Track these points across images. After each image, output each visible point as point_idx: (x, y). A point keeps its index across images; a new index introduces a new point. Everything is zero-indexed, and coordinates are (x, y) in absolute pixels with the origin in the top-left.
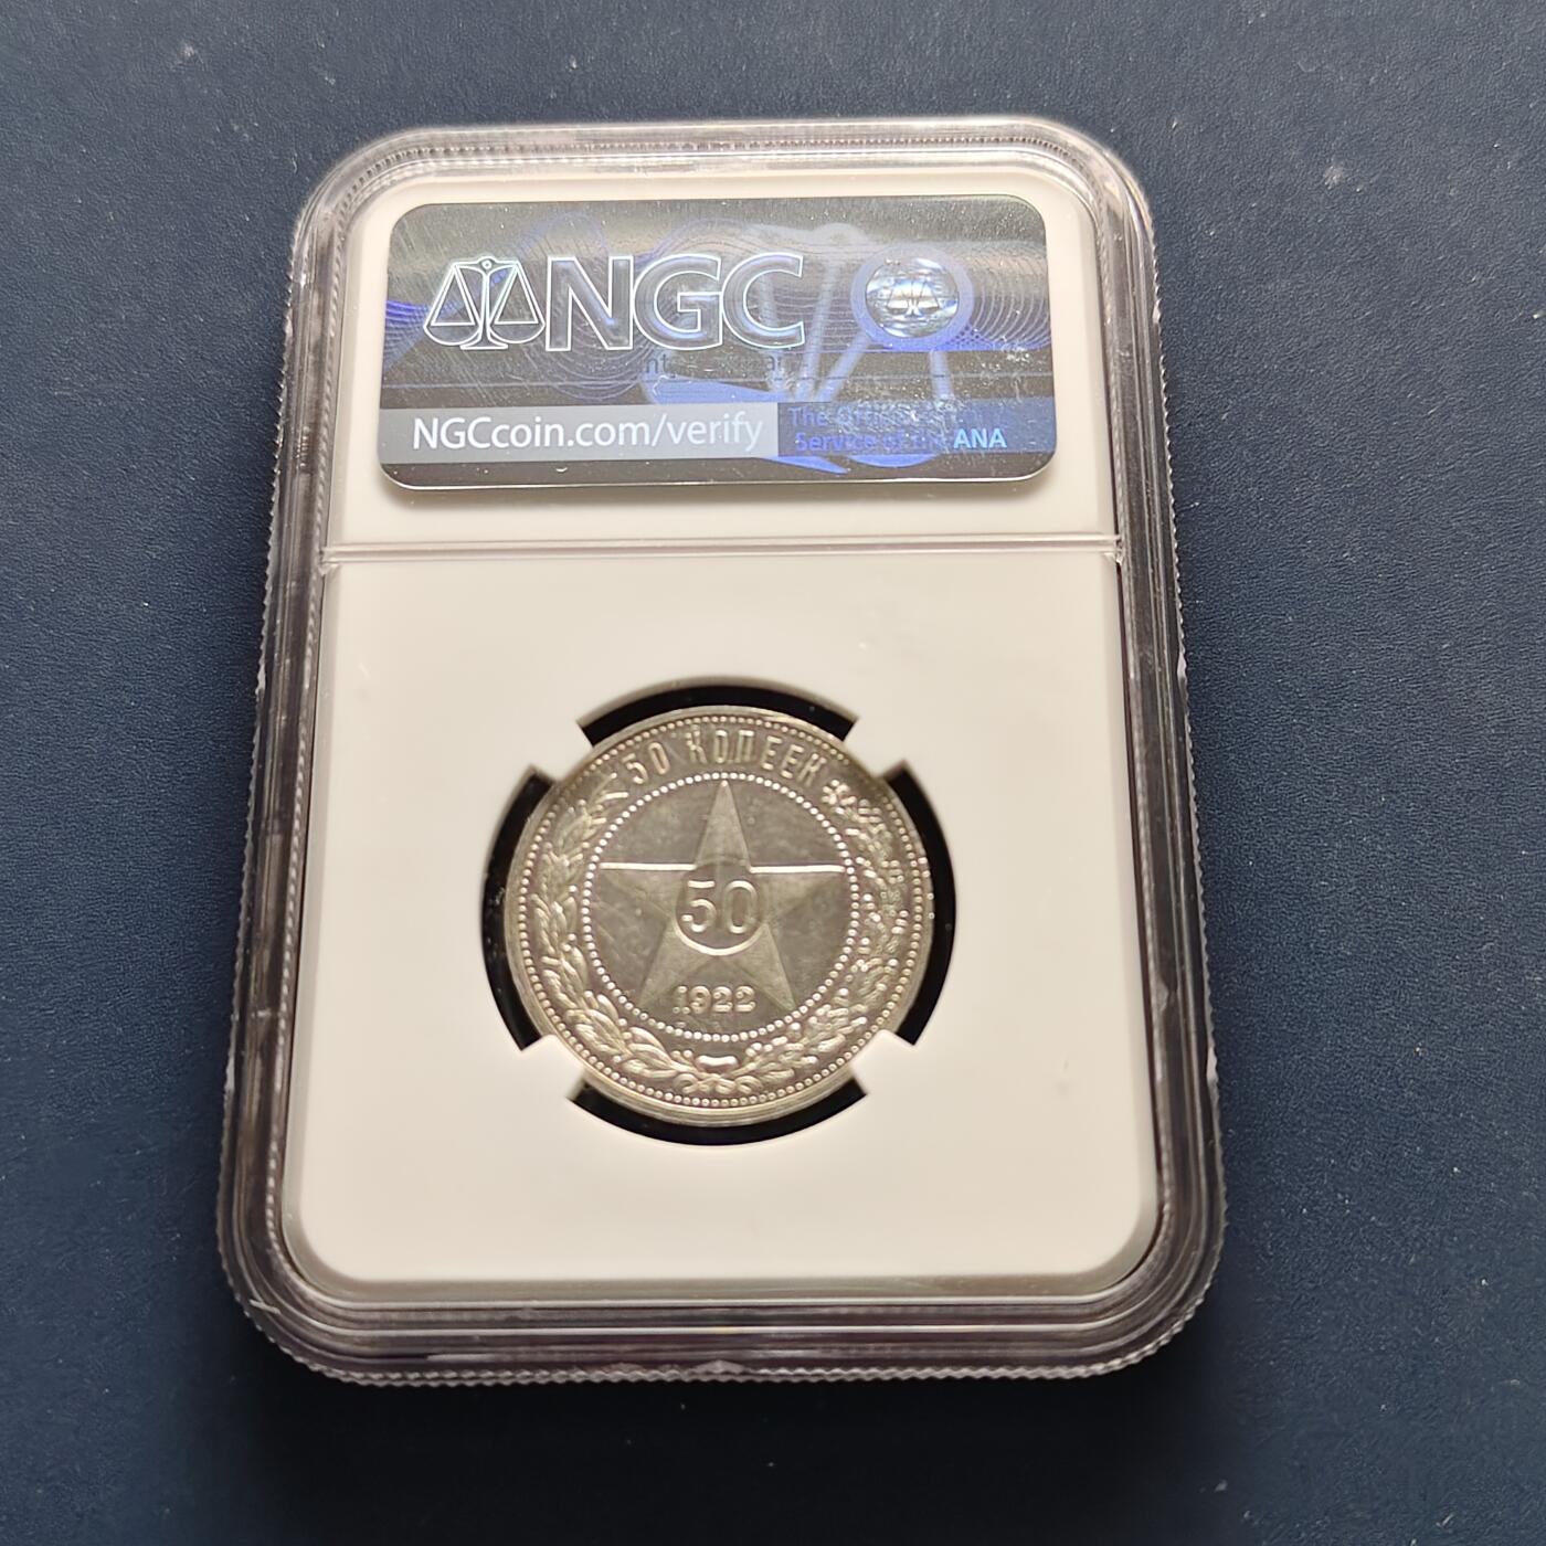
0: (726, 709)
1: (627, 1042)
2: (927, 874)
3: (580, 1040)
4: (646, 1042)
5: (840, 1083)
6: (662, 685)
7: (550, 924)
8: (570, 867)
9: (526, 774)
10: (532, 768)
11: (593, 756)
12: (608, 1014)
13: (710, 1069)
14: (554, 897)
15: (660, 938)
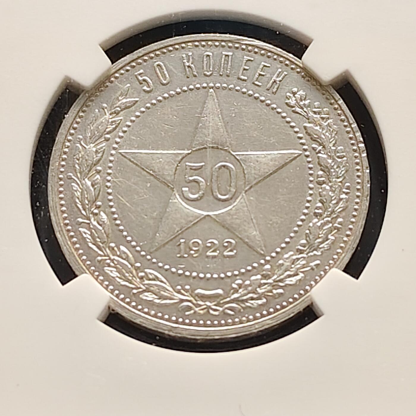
0: (211, 36)
1: (141, 278)
2: (364, 155)
3: (107, 277)
4: (156, 278)
5: (301, 308)
6: (165, 17)
7: (82, 193)
8: (97, 152)
9: (62, 83)
10: (67, 78)
11: (113, 71)
12: (127, 259)
13: (203, 297)
14: (85, 175)
15: (167, 204)
